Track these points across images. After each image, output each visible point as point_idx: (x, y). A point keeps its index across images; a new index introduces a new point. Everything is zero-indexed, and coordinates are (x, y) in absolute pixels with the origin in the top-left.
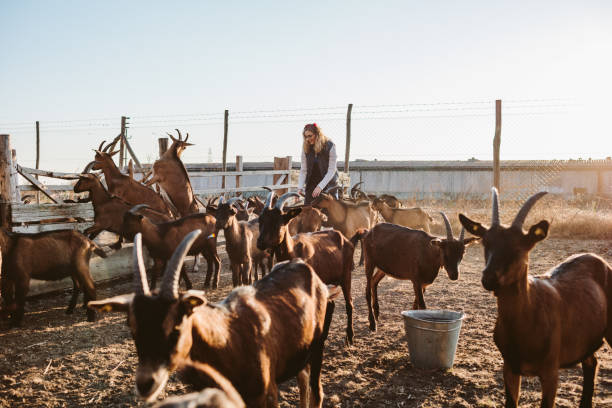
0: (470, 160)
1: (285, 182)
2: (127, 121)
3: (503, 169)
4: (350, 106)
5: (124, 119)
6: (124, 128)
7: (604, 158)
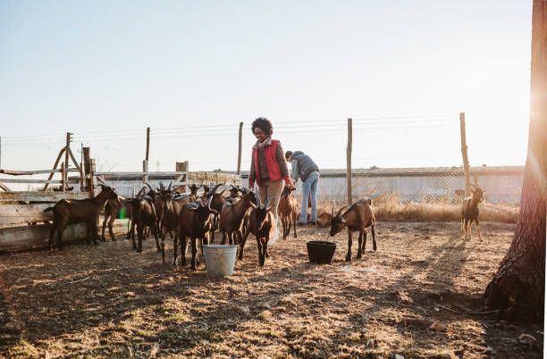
0: (371, 169)
1: (183, 180)
2: (71, 136)
3: (354, 175)
4: (242, 124)
5: (69, 134)
6: (68, 142)
7: (481, 165)
